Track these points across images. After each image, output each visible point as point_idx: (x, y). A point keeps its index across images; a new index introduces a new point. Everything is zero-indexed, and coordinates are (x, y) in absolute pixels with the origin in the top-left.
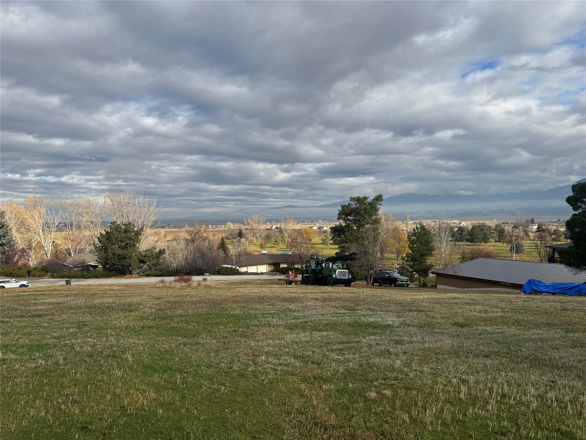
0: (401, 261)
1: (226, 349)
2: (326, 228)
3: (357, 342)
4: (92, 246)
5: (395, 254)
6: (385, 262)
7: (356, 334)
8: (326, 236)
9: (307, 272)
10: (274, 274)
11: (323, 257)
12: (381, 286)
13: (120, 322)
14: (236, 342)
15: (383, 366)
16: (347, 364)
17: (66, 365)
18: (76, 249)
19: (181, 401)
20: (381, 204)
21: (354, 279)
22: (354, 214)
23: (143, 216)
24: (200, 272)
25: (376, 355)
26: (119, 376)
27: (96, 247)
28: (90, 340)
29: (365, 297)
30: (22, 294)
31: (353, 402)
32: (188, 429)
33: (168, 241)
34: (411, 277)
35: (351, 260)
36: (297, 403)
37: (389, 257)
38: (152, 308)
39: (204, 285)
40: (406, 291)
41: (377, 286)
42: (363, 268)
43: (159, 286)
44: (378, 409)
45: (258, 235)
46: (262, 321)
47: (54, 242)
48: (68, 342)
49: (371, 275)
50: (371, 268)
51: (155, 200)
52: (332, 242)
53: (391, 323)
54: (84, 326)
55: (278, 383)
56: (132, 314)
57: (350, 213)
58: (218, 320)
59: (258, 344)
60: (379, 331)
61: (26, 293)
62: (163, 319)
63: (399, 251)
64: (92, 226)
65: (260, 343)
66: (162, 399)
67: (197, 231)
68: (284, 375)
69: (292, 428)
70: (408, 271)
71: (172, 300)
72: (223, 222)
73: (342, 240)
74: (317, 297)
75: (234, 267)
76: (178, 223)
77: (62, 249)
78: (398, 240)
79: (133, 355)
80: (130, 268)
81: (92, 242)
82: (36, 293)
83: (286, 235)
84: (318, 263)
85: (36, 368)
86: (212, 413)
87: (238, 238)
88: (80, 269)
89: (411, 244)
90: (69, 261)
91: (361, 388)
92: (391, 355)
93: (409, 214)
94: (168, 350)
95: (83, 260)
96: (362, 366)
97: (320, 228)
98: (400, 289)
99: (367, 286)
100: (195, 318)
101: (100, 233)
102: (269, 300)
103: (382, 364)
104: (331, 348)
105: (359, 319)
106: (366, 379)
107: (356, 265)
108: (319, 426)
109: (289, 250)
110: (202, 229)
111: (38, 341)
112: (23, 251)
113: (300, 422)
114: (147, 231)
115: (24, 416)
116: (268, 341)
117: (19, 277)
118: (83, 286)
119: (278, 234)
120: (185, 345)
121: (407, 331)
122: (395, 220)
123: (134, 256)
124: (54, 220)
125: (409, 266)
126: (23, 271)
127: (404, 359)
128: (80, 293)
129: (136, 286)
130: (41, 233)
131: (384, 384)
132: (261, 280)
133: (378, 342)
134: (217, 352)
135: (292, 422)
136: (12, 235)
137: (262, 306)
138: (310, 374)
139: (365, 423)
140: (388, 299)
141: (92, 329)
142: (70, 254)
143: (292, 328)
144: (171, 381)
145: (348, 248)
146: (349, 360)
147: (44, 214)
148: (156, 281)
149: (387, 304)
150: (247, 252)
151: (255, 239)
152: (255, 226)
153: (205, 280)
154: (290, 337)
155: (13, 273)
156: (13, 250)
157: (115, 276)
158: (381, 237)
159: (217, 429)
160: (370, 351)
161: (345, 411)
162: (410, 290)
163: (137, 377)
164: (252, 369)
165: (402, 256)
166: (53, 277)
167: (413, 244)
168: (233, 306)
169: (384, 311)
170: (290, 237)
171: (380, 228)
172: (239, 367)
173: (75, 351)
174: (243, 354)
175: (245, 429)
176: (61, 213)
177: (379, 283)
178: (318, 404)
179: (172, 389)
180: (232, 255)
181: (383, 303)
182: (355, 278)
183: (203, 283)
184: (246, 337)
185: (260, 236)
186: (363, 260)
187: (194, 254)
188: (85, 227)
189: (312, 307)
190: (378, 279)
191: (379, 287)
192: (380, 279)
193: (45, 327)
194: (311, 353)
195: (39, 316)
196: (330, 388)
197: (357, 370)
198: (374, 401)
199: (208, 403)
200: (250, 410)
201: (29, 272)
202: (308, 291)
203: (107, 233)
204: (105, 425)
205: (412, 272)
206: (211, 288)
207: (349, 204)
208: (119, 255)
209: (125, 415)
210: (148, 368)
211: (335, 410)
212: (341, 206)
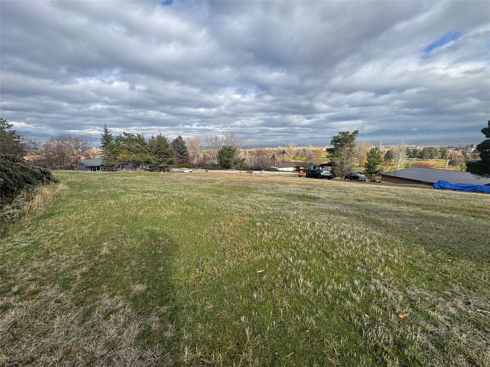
0: (362, 167)
2: (325, 149)
5: (358, 163)
9: (309, 172)
10: (295, 172)
11: (318, 164)
12: (350, 180)
18: (212, 157)
20: (357, 136)
21: (333, 176)
22: (340, 141)
24: (259, 169)
27: (217, 157)
34: (367, 176)
35: (332, 166)
39: (260, 175)
41: (347, 180)
43: (239, 174)
45: (293, 153)
46: (258, 191)
47: (204, 154)
49: (344, 174)
52: (327, 157)
56: (211, 184)
57: (338, 141)
58: (240, 189)
63: (361, 162)
67: (260, 150)
72: (276, 146)
73: (332, 156)
74: (300, 183)
75: (276, 168)
77: (207, 157)
80: (231, 166)
81: (216, 154)
83: (307, 153)
84: (315, 167)
87: (282, 154)
88: (212, 166)
89: (369, 158)
94: (203, 198)
95: (213, 162)
98: (360, 183)
99: (342, 180)
100: (231, 187)
101: (219, 150)
102: (274, 183)
109: (307, 160)
112: (192, 158)
117: (190, 168)
119: (303, 152)
120: (212, 197)
123: (232, 161)
126: (191, 166)
130: (199, 151)
132: (288, 174)
133: (299, 204)
136: (188, 151)
137: (267, 185)
142: (209, 160)
150: (286, 161)
151: (291, 155)
152: (291, 148)
153: (261, 173)
155: (188, 166)
156: (188, 157)
157: (225, 169)
162: (366, 183)
165: (363, 165)
166: (202, 169)
168: (254, 184)
170: (309, 154)
171: (355, 149)
180: (277, 162)
187: (258, 161)
189: (290, 187)
190: (348, 177)
195: (178, 182)
201: (193, 166)
203: (222, 150)
205: (367, 173)
206: (263, 177)
207: (338, 136)
208: (226, 160)
212: (333, 137)
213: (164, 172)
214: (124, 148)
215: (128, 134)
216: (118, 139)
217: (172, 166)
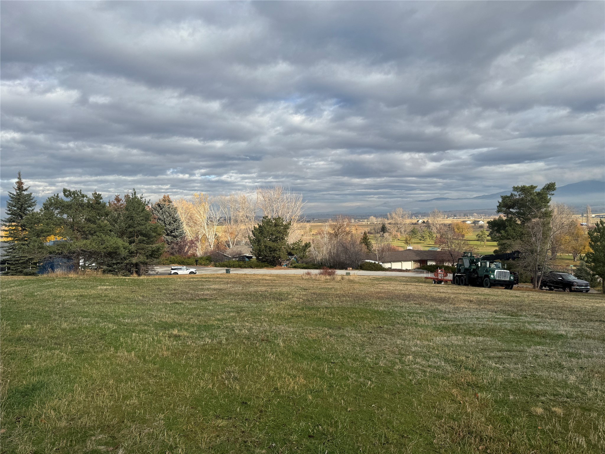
0: (579, 262)
1: (372, 344)
2: (483, 223)
3: (519, 351)
4: (247, 238)
5: (570, 253)
6: (558, 262)
7: (519, 343)
8: (482, 232)
9: (459, 271)
10: (421, 272)
11: (478, 255)
12: (552, 290)
13: (272, 309)
14: (381, 338)
15: (552, 380)
16: (507, 374)
17: (228, 344)
18: (234, 241)
19: (328, 390)
20: (553, 194)
21: (516, 281)
22: (518, 206)
23: (291, 211)
24: (343, 266)
25: (544, 367)
26: (272, 359)
27: (250, 240)
28: (247, 324)
29: (531, 302)
30: (192, 280)
31: (515, 415)
32: (336, 418)
33: (313, 234)
34: (592, 281)
35: (514, 259)
36: (449, 408)
37: (562, 257)
38: (300, 298)
39: (347, 279)
40: (585, 297)
41: (546, 290)
42: (529, 268)
43: (305, 278)
44: (545, 427)
45: (403, 230)
46: (408, 320)
47: (216, 235)
48: (229, 324)
49: (539, 277)
50: (539, 269)
51: (301, 195)
52: (489, 238)
53: (564, 333)
54: (242, 311)
55: (427, 385)
56: (283, 302)
57: (513, 205)
58: (363, 315)
59: (404, 342)
60: (548, 341)
61: (195, 280)
62: (310, 309)
63: (576, 250)
64: (247, 220)
65: (407, 343)
66: (311, 386)
67: (340, 225)
68: (434, 377)
69: (443, 433)
70: (589, 274)
71: (318, 292)
72: (366, 216)
73: (502, 236)
74: (472, 299)
75: (377, 262)
76: (321, 218)
77: (222, 241)
78: (576, 237)
79: (284, 342)
80: (280, 260)
81: (247, 235)
82: (203, 279)
83: (434, 230)
84: (472, 262)
85: (204, 345)
86: (359, 406)
87: (381, 233)
88: (237, 259)
89: (593, 242)
90: (229, 252)
91: (525, 401)
92: (563, 369)
93: (591, 206)
94: (315, 340)
95: (240, 251)
96: (526, 378)
97: (475, 222)
98: (576, 295)
99: (533, 289)
100: (339, 310)
101: (254, 227)
102: (415, 299)
103: (552, 378)
104: (487, 354)
105: (523, 326)
106: (530, 393)
107: (519, 266)
108: (474, 435)
109: (438, 246)
110: (345, 223)
111: (205, 322)
112: (192, 242)
113: (452, 429)
114: (294, 225)
115: (196, 386)
116: (416, 340)
117: (189, 265)
118: (240, 275)
119: (425, 229)
120: (331, 336)
121: (585, 343)
122: (572, 213)
123: (283, 248)
124: (216, 215)
125: (590, 268)
126: (192, 260)
127: (580, 375)
128: (238, 281)
129: (285, 277)
130: (206, 227)
131: (554, 401)
132: (406, 277)
133: (547, 353)
134: (362, 346)
135: (443, 427)
136: (183, 228)
137: (408, 304)
138: (463, 380)
139: (529, 440)
140: (561, 305)
141: (248, 314)
142: (229, 246)
143: (442, 330)
144: (318, 370)
145: (510, 245)
146: (509, 370)
147: (207, 210)
148: (302, 273)
149: (559, 311)
150: (391, 248)
151: (399, 234)
152: (399, 220)
153: (348, 274)
154: (440, 339)
155: (184, 261)
156: (184, 241)
157: (266, 267)
158: (552, 233)
159: (364, 422)
160: (536, 362)
161: (505, 424)
162: (591, 296)
163: (288, 362)
164: (399, 367)
165: (580, 256)
166: (216, 266)
167: (595, 242)
168: (377, 302)
169: (555, 319)
170: (439, 231)
171: (551, 222)
172: (385, 364)
173: (235, 333)
174: (389, 351)
175: (393, 426)
176: (221, 208)
177: (549, 286)
178: (472, 412)
179: (320, 378)
180: (375, 251)
181: (554, 310)
182: (518, 279)
183: (347, 277)
184: (392, 334)
185: (405, 231)
186: (529, 259)
187: (338, 248)
188: (241, 221)
189: (466, 310)
190: (547, 282)
191: (549, 291)
192: (551, 283)
193: (210, 310)
194: (464, 358)
195: (206, 300)
196: (486, 397)
197: (520, 381)
198: (541, 418)
199: (354, 396)
200: (398, 408)
201: (197, 261)
202: (460, 291)
203: (260, 226)
204: (261, 403)
205: (594, 275)
206: (354, 283)
207: (512, 195)
208: (270, 247)
209: (278, 396)
210: (298, 355)
211: (492, 421)
212: (502, 197)
213: (139, 275)
214: (61, 222)
215: (74, 193)
216: (51, 204)
217: (156, 261)
